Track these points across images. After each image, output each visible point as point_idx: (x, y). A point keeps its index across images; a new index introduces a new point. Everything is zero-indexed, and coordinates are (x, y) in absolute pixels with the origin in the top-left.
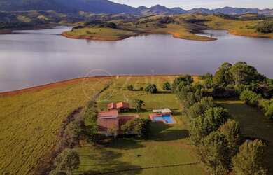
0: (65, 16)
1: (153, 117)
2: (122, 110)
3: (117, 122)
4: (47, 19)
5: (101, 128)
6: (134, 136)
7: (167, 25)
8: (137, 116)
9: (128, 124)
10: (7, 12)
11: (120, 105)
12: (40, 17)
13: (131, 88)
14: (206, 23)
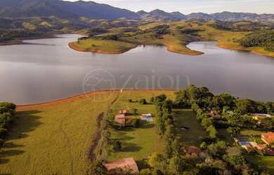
0: (67, 22)
1: (142, 118)
2: (126, 114)
3: (124, 120)
4: (50, 25)
5: (117, 123)
6: (132, 126)
7: (164, 36)
8: (133, 117)
9: (129, 121)
10: (11, 19)
11: (125, 112)
12: (43, 23)
13: (131, 101)
14: (199, 33)
